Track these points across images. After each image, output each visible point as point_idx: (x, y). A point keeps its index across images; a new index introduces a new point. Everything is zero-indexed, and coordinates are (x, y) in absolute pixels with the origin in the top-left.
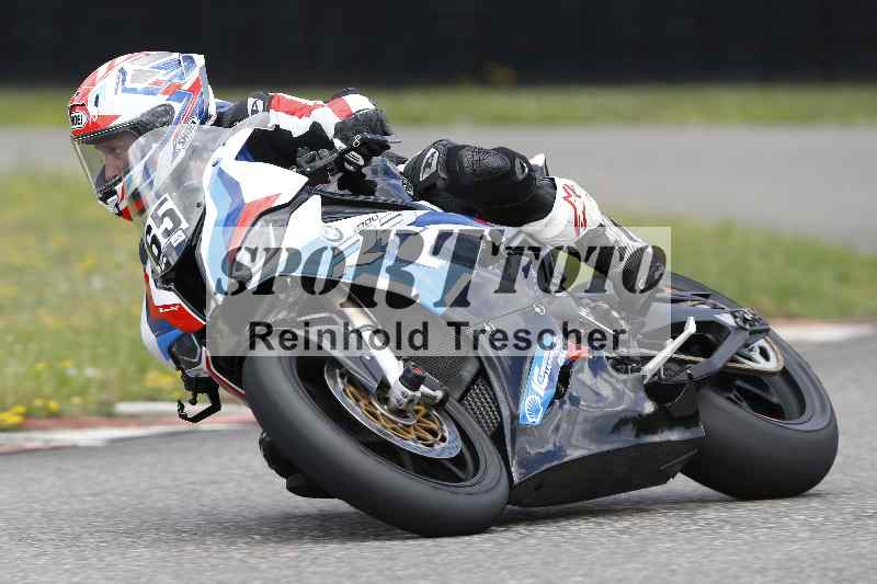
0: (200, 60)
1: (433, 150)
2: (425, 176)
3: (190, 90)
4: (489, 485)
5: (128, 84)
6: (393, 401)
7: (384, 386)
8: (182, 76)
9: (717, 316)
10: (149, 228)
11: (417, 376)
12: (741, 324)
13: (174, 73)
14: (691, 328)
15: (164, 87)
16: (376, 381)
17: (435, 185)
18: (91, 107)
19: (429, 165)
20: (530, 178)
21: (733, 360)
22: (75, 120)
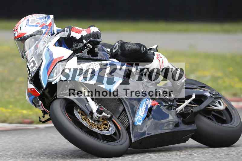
0: (52, 16)
1: (117, 43)
2: (115, 51)
3: (48, 25)
4: (123, 143)
5: (30, 24)
6: (94, 117)
7: (92, 113)
8: (46, 21)
9: (204, 93)
10: (28, 66)
11: (101, 110)
12: (212, 96)
13: (43, 21)
14: (194, 97)
15: (40, 24)
16: (89, 111)
17: (117, 54)
18: (19, 30)
19: (116, 48)
20: (146, 52)
21: (208, 106)
22: (15, 34)
